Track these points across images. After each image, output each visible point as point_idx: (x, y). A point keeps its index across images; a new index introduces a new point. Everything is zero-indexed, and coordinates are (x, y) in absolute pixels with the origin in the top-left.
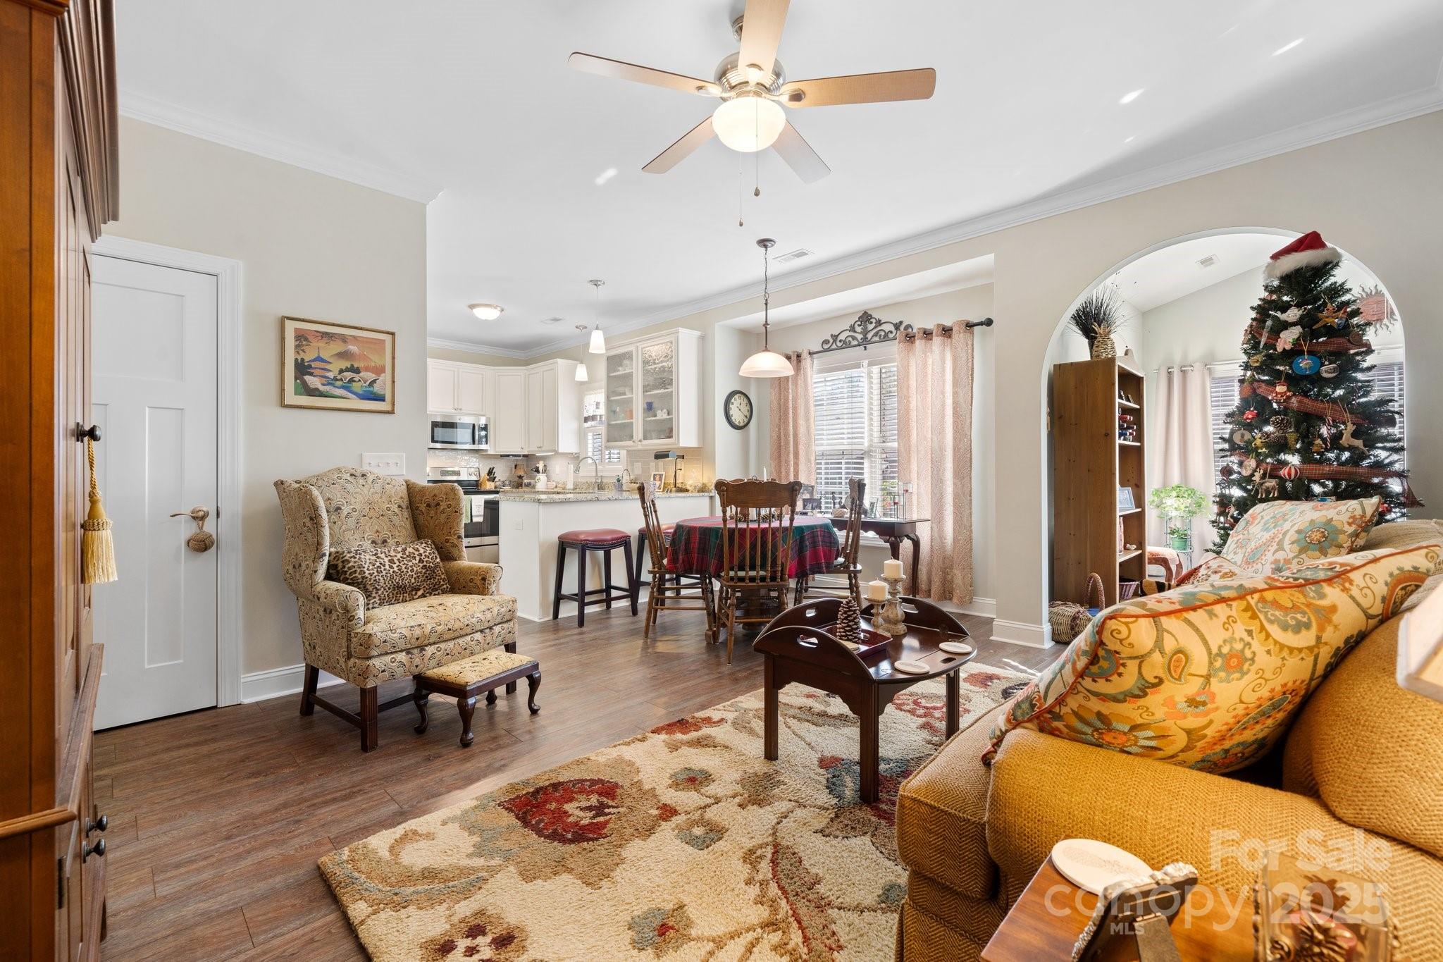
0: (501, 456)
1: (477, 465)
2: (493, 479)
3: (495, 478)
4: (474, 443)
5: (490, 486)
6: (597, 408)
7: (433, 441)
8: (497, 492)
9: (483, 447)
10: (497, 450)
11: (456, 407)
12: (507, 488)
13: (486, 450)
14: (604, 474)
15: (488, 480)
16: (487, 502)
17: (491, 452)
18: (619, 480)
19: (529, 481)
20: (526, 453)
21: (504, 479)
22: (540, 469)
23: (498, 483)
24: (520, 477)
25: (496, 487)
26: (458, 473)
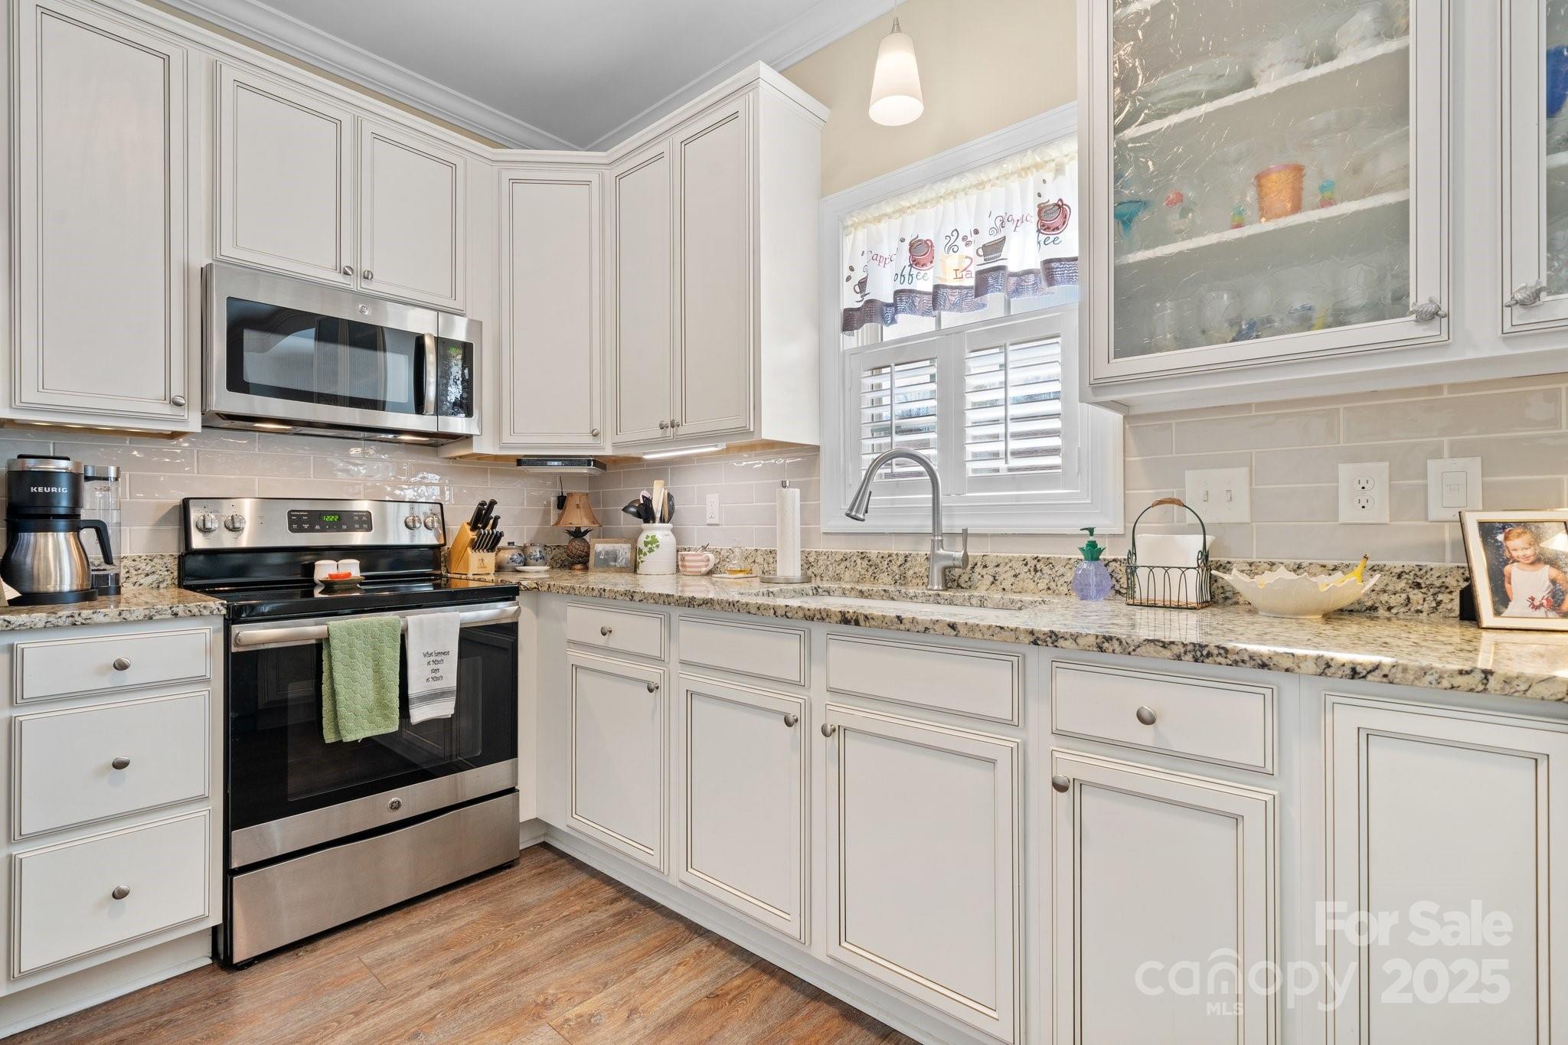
0: (520, 462)
1: (434, 494)
2: (492, 543)
3: (498, 537)
4: (420, 409)
5: (478, 568)
6: (915, 262)
7: (237, 382)
8: (509, 593)
9: (458, 424)
10: (507, 438)
11: (346, 262)
12: (536, 573)
13: (467, 438)
14: (975, 525)
15: (475, 545)
16: (469, 638)
17: (483, 446)
18: (1093, 552)
19: (609, 547)
20: (608, 452)
21: (525, 541)
22: (657, 506)
23: (506, 555)
24: (578, 534)
25: (499, 568)
26: (364, 522)
